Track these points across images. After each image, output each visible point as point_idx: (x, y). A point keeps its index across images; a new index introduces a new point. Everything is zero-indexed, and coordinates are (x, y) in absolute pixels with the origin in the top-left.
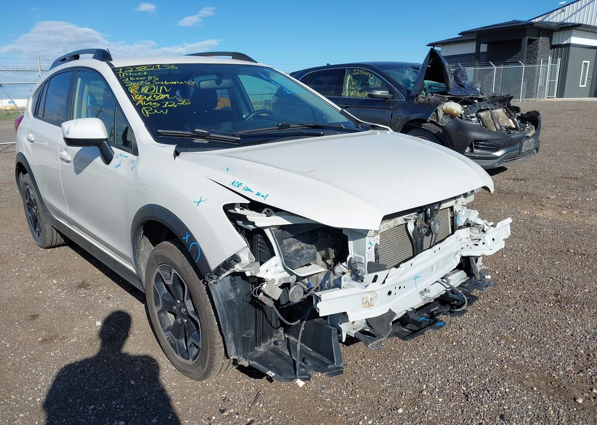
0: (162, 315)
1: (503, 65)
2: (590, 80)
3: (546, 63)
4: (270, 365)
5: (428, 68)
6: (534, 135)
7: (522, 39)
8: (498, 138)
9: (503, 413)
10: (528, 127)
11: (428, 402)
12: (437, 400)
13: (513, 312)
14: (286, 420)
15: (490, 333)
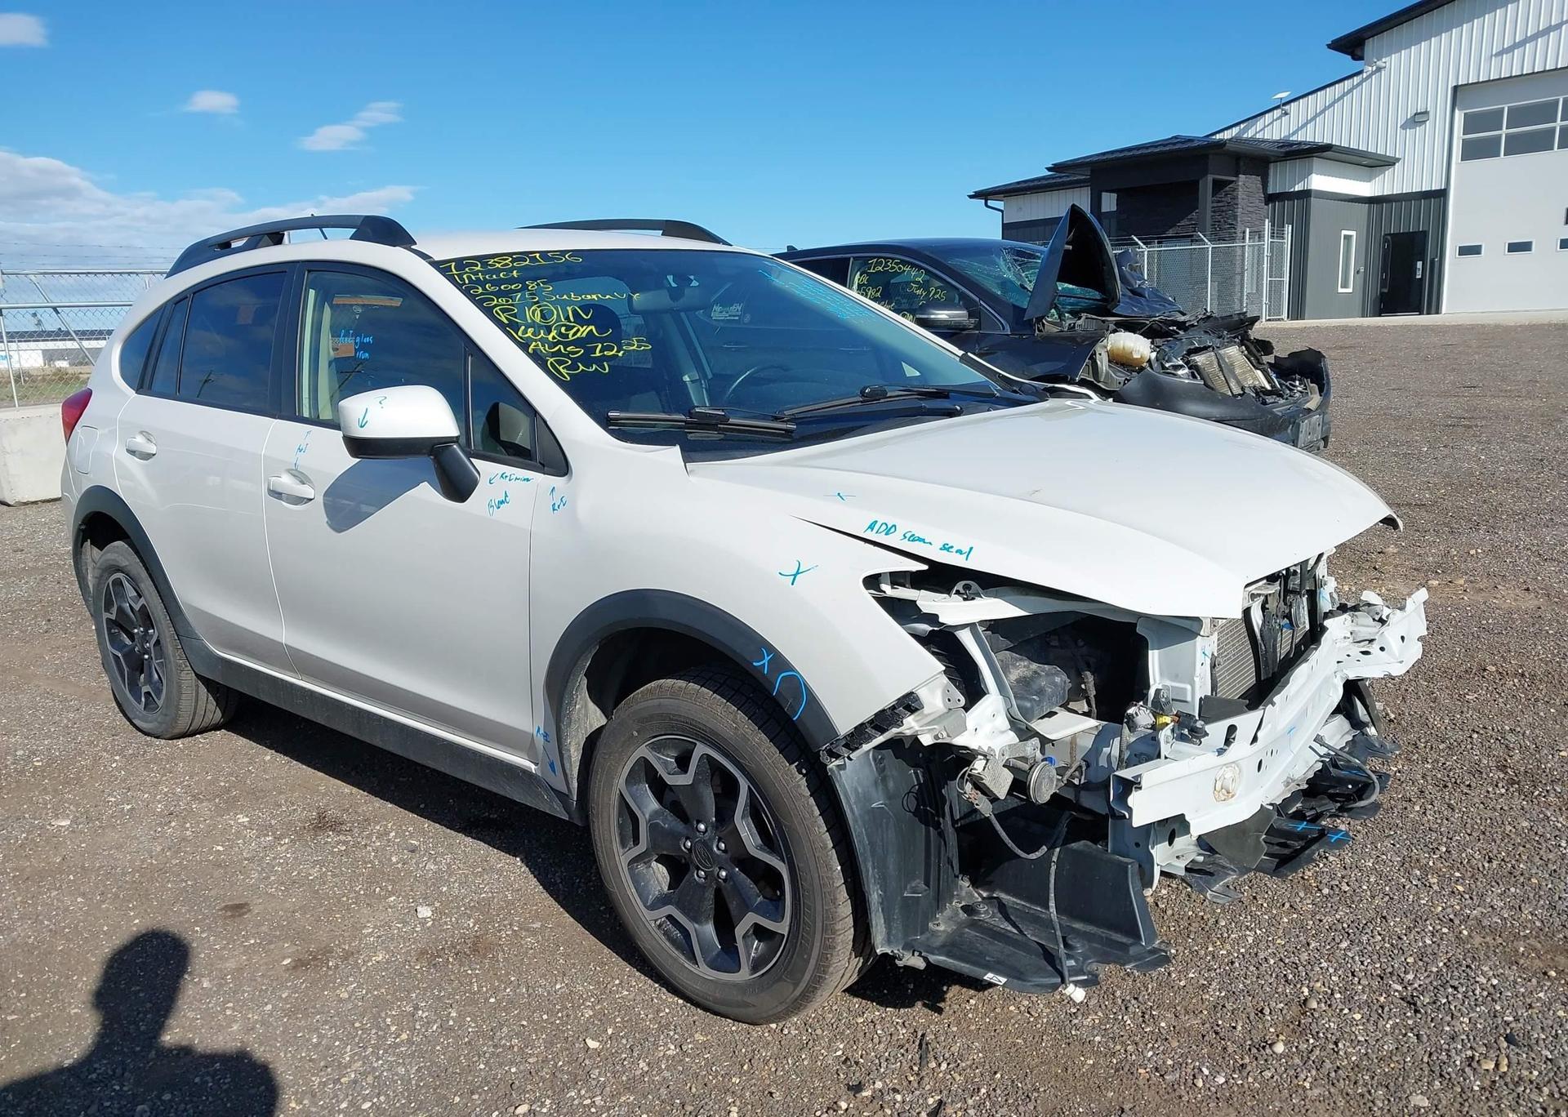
0: (641, 867)
1: (1159, 243)
2: (1361, 276)
3: (1257, 237)
4: (987, 958)
5: (1067, 251)
6: (1320, 407)
7: (1198, 182)
8: (1247, 414)
9: (1508, 1031)
10: (1299, 389)
11: (1332, 1024)
12: (1350, 1017)
13: (1424, 813)
14: (1020, 1092)
15: (1396, 863)
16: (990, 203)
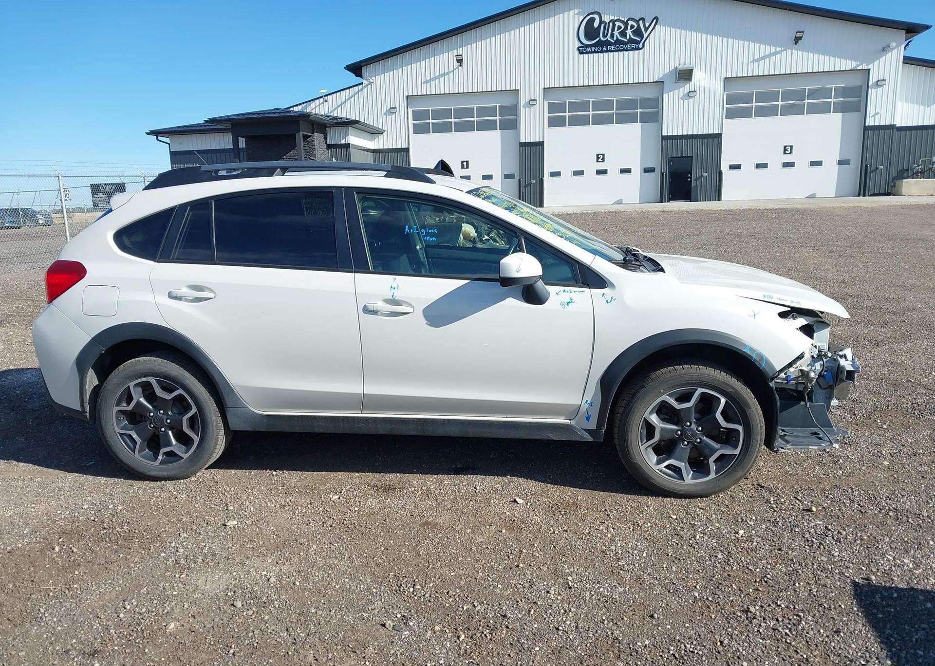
7: (296, 135)
16: (160, 138)
